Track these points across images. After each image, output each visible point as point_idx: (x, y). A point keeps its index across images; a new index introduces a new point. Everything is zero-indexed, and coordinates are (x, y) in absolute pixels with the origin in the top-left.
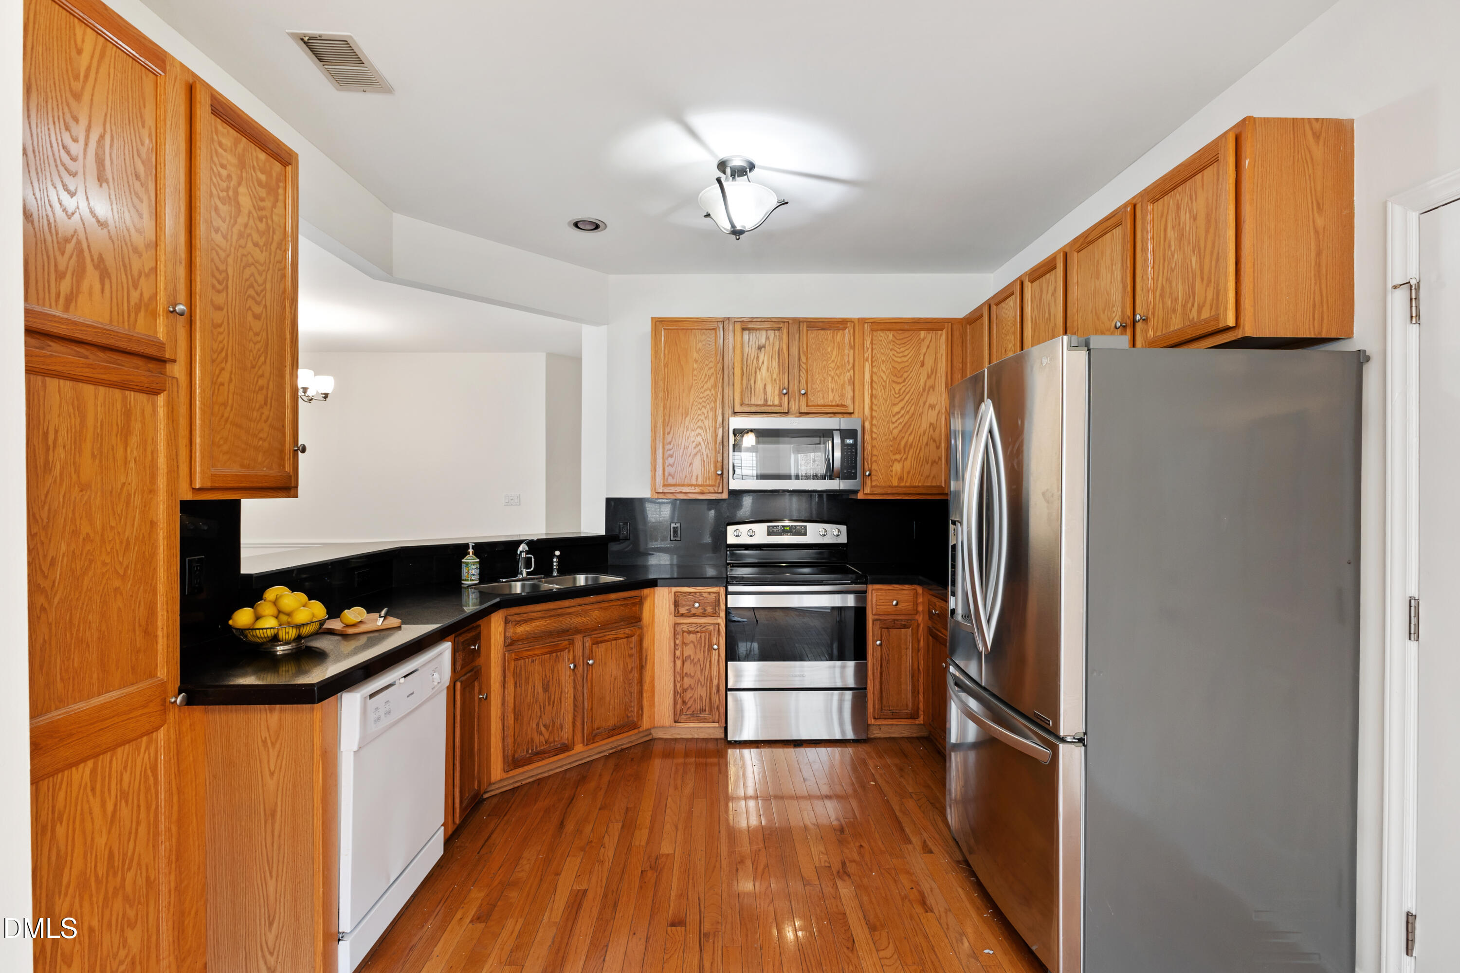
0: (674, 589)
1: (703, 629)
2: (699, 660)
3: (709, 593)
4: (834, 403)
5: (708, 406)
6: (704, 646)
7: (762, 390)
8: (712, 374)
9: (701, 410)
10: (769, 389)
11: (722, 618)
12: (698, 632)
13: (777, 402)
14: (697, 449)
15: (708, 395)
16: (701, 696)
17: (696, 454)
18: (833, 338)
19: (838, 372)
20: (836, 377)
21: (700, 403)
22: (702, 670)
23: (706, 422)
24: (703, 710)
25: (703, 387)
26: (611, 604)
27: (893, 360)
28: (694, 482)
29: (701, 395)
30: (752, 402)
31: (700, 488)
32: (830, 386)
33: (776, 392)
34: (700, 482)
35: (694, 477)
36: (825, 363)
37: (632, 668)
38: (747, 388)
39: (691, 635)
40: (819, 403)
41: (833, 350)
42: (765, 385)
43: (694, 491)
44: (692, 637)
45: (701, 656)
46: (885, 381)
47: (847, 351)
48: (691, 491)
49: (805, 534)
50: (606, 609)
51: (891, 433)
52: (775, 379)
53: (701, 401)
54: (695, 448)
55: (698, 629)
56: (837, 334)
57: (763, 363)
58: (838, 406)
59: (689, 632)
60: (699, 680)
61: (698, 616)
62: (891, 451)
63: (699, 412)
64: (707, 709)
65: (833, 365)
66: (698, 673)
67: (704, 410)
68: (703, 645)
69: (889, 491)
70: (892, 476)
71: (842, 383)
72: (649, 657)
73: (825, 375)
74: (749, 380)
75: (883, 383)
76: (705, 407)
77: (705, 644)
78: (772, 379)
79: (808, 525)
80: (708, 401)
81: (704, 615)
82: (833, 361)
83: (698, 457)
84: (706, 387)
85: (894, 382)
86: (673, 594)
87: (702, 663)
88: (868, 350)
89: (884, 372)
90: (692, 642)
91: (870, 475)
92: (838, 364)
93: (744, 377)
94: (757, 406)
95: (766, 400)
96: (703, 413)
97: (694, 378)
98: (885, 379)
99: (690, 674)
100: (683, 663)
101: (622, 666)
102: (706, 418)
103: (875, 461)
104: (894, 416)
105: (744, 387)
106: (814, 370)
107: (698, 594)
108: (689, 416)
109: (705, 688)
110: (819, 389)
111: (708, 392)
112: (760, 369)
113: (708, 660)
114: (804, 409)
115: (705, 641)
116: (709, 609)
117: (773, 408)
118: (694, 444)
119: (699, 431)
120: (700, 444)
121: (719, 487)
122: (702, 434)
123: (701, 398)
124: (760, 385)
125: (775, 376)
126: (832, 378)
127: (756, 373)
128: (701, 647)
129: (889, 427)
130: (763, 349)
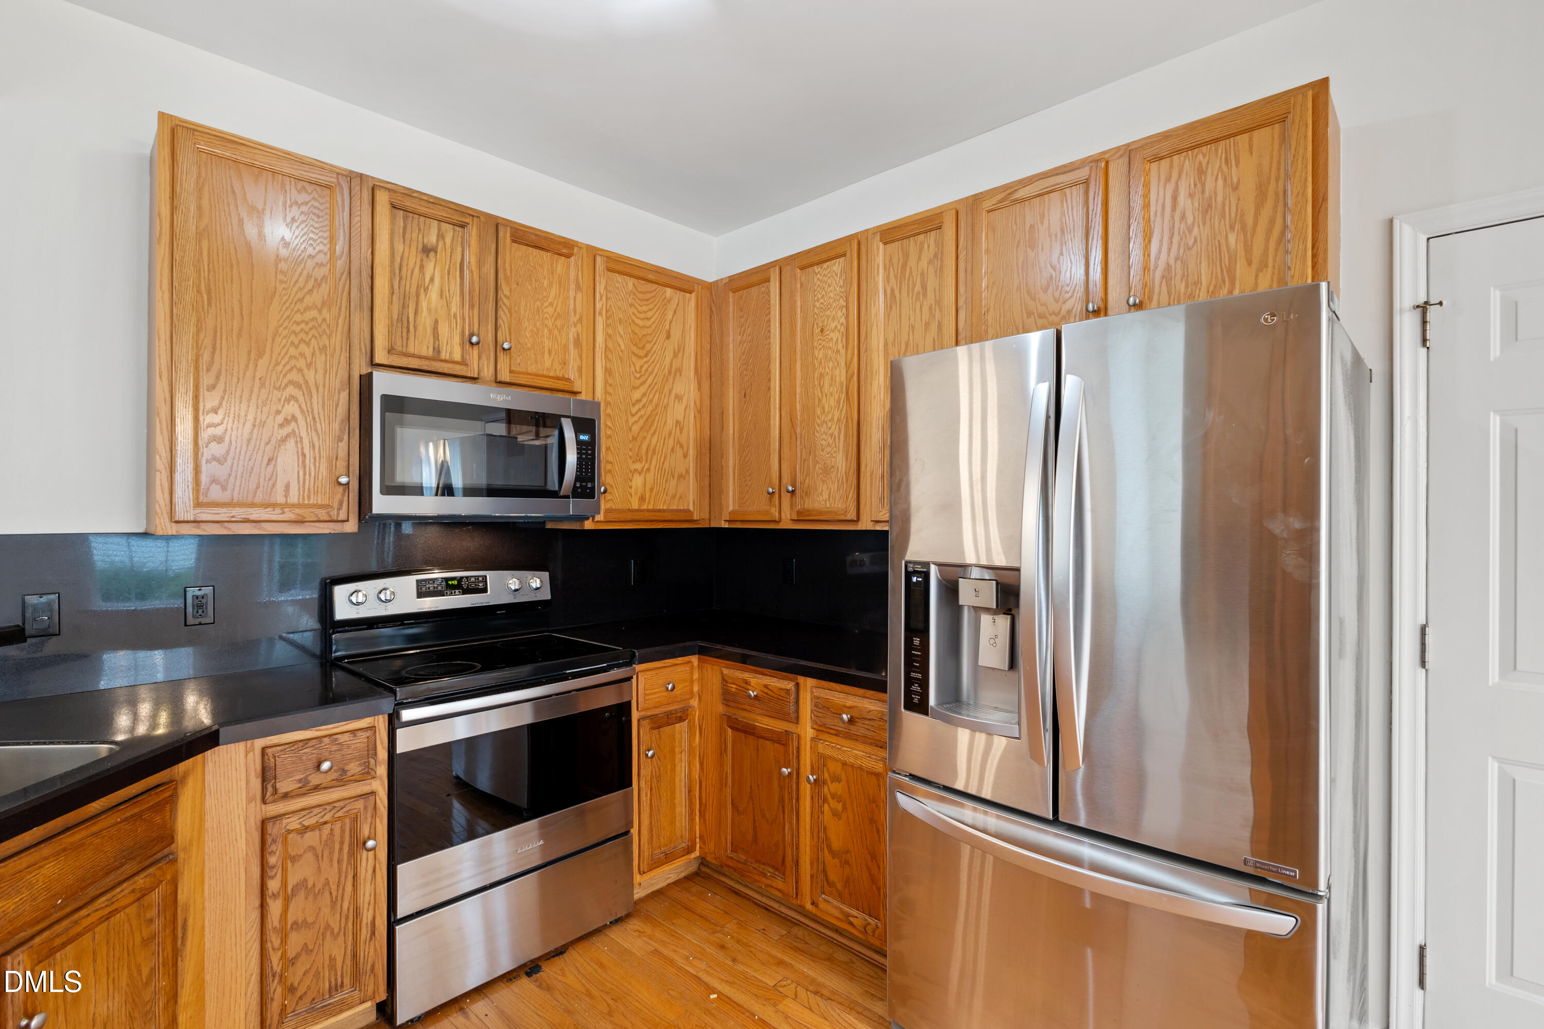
0: (260, 743)
1: (340, 814)
2: (327, 883)
3: (353, 732)
4: (551, 374)
5: (314, 342)
6: (341, 849)
7: (429, 330)
8: (325, 277)
9: (296, 347)
10: (443, 329)
11: (381, 778)
12: (325, 823)
13: (457, 356)
14: (288, 429)
15: (314, 319)
16: (332, 960)
17: (284, 440)
18: (551, 265)
19: (559, 323)
20: (556, 331)
21: (296, 334)
22: (334, 903)
23: (310, 375)
24: (335, 988)
25: (301, 300)
26: (94, 829)
27: (633, 321)
28: (280, 499)
29: (298, 317)
30: (411, 350)
31: (297, 511)
32: (547, 344)
33: (457, 339)
34: (294, 498)
35: (280, 488)
36: (538, 303)
37: (153, 970)
38: (400, 320)
39: (308, 835)
40: (530, 370)
41: (551, 285)
42: (436, 321)
43: (281, 518)
44: (311, 838)
45: (331, 873)
46: (622, 351)
47: (572, 293)
48: (274, 518)
49: (485, 590)
50: (79, 847)
51: (631, 430)
52: (455, 315)
53: (297, 329)
54: (281, 426)
55: (327, 817)
56: (557, 261)
57: (432, 279)
58: (558, 378)
59: (304, 830)
60: (328, 926)
61: (325, 788)
62: (630, 457)
63: (292, 351)
64: (347, 981)
65: (550, 310)
66: (326, 910)
67: (303, 348)
68: (337, 847)
69: (629, 516)
70: (631, 495)
71: (564, 341)
72: (190, 921)
73: (538, 324)
74: (404, 306)
75: (621, 354)
76: (308, 344)
77: (342, 843)
78: (449, 314)
79: (489, 575)
80: (314, 332)
81: (342, 780)
82: (551, 304)
83: (291, 444)
84: (308, 301)
85: (634, 354)
86: (258, 752)
87: (334, 887)
88: (601, 298)
89: (621, 336)
90: (312, 848)
91: (605, 492)
92: (558, 309)
93: (395, 298)
94: (420, 357)
95: (437, 350)
96: (302, 355)
97: (280, 277)
98: (623, 347)
99: (305, 921)
100: (287, 901)
101: (124, 981)
102: (309, 366)
103: (610, 471)
104: (634, 405)
105: (395, 316)
106: (522, 312)
107: (326, 740)
108: (266, 357)
109: (341, 938)
110: (529, 345)
111: (314, 313)
112: (426, 290)
113: (350, 876)
114: (505, 376)
115: (342, 837)
116: (354, 768)
117: (451, 366)
118: (280, 419)
119: (291, 390)
120: (294, 418)
121: (339, 509)
122: (301, 399)
123: (298, 324)
124: (426, 320)
125: (454, 308)
126: (550, 331)
127: (418, 296)
128: (331, 853)
129: (627, 421)
130: (432, 254)
